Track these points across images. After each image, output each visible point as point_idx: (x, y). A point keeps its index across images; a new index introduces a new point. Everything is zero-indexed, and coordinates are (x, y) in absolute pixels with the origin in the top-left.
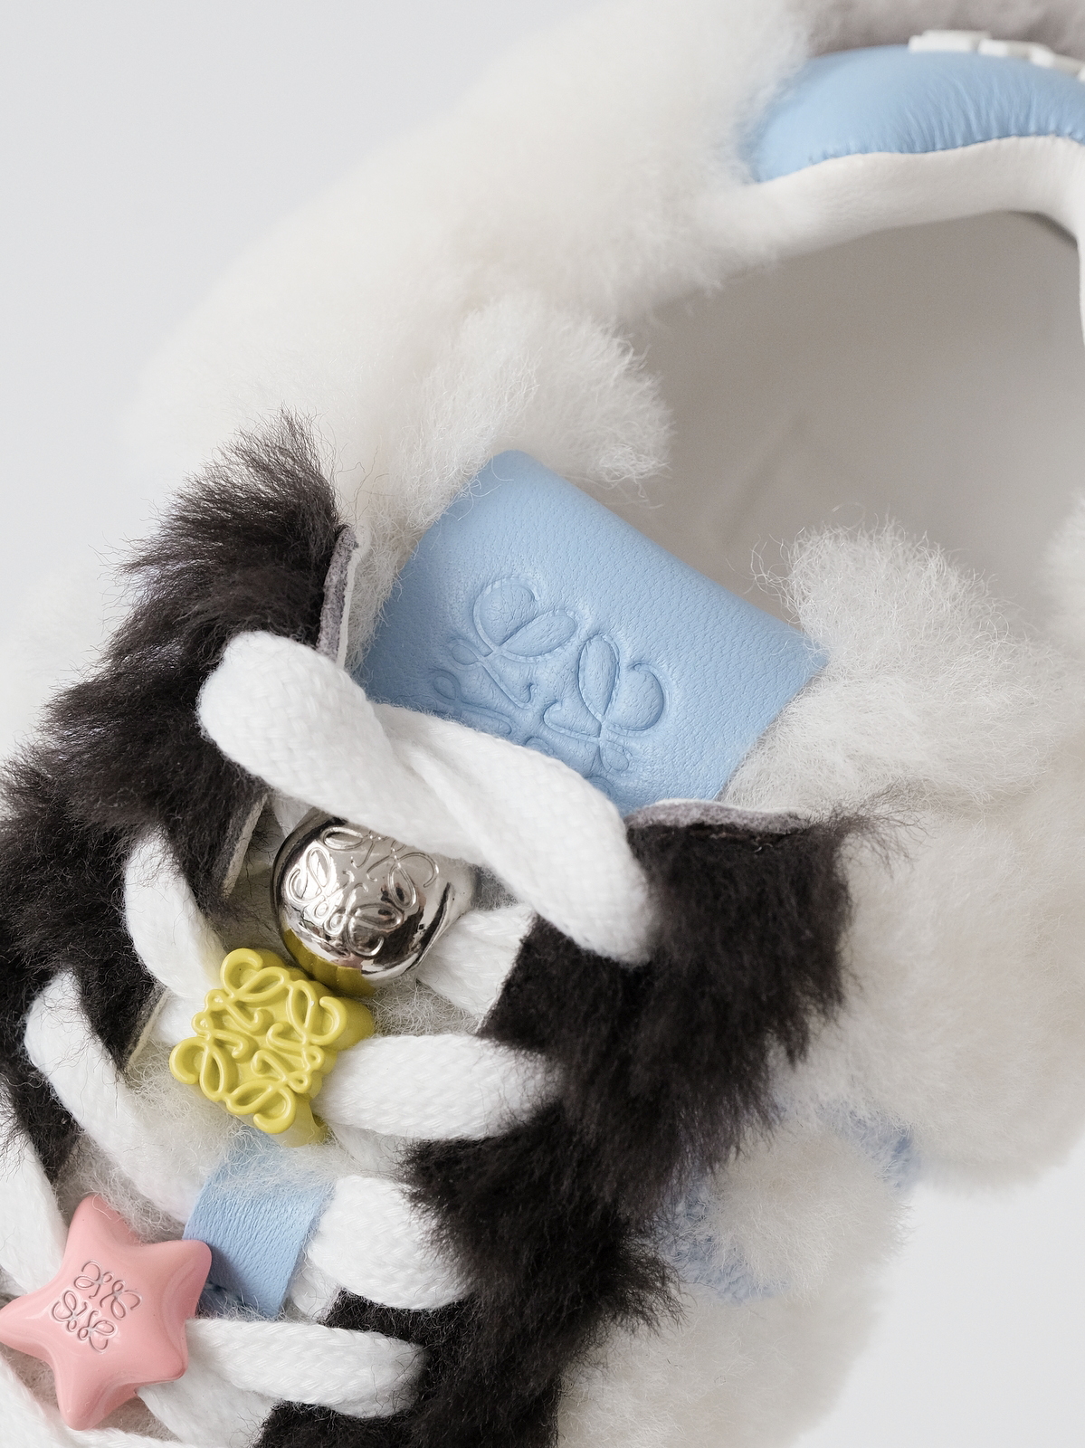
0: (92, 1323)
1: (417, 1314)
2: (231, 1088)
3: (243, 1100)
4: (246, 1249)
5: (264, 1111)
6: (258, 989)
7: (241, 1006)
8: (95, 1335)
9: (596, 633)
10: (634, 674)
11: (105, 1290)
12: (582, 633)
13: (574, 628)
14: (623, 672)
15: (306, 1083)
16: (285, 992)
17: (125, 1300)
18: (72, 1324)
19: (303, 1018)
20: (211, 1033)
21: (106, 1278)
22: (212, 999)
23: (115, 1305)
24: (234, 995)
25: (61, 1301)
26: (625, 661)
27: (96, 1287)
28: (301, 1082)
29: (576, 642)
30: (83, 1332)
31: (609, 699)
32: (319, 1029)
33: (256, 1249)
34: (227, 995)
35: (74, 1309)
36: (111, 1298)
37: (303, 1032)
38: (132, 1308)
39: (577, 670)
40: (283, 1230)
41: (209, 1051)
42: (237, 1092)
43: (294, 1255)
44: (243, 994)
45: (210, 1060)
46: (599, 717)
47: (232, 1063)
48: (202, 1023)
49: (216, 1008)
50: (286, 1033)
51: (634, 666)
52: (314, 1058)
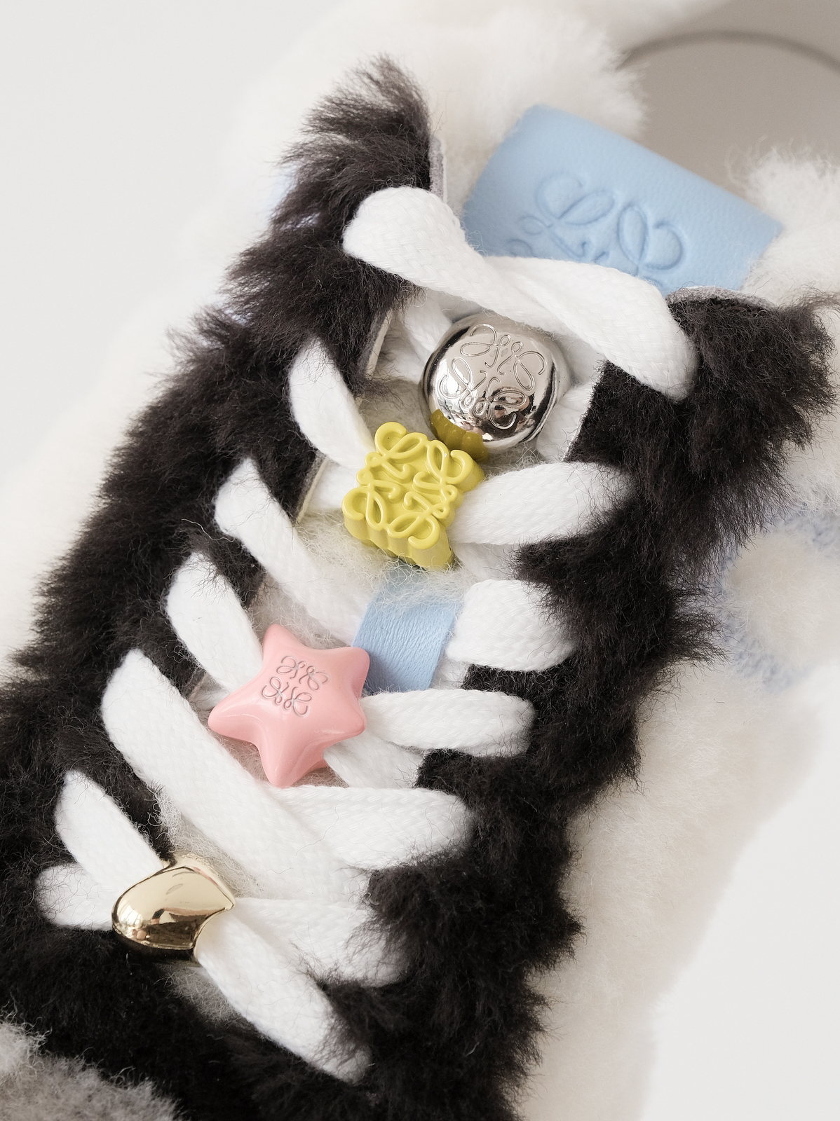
0: (294, 696)
1: (530, 674)
2: (389, 521)
3: (399, 528)
4: (400, 654)
5: (415, 534)
6: (403, 449)
7: (392, 462)
8: (296, 705)
9: (629, 206)
10: (659, 231)
11: (301, 672)
12: (619, 206)
13: (612, 204)
14: (651, 230)
15: (446, 510)
16: (424, 450)
17: (318, 678)
18: (278, 700)
19: (439, 467)
20: (371, 483)
21: (301, 665)
22: (370, 458)
23: (311, 682)
24: (386, 454)
25: (268, 684)
26: (651, 222)
27: (294, 671)
28: (442, 511)
29: (615, 212)
30: (287, 704)
31: (642, 250)
32: (451, 473)
33: (407, 653)
34: (382, 455)
35: (279, 688)
36: (307, 678)
37: (441, 475)
38: (323, 683)
39: (618, 230)
40: (428, 636)
41: (371, 496)
42: (395, 522)
43: (437, 653)
44: (393, 453)
45: (373, 502)
46: (636, 262)
47: (389, 503)
48: (364, 476)
49: (374, 465)
50: (428, 478)
51: (660, 225)
52: (450, 493)
